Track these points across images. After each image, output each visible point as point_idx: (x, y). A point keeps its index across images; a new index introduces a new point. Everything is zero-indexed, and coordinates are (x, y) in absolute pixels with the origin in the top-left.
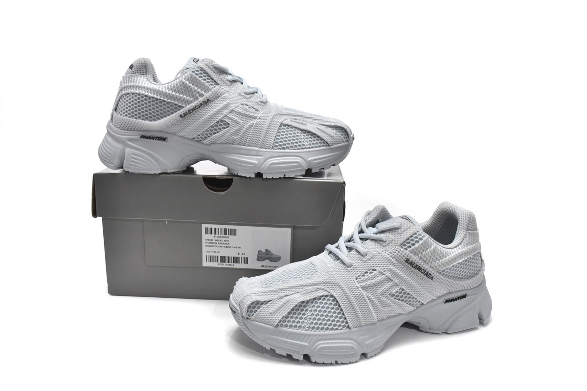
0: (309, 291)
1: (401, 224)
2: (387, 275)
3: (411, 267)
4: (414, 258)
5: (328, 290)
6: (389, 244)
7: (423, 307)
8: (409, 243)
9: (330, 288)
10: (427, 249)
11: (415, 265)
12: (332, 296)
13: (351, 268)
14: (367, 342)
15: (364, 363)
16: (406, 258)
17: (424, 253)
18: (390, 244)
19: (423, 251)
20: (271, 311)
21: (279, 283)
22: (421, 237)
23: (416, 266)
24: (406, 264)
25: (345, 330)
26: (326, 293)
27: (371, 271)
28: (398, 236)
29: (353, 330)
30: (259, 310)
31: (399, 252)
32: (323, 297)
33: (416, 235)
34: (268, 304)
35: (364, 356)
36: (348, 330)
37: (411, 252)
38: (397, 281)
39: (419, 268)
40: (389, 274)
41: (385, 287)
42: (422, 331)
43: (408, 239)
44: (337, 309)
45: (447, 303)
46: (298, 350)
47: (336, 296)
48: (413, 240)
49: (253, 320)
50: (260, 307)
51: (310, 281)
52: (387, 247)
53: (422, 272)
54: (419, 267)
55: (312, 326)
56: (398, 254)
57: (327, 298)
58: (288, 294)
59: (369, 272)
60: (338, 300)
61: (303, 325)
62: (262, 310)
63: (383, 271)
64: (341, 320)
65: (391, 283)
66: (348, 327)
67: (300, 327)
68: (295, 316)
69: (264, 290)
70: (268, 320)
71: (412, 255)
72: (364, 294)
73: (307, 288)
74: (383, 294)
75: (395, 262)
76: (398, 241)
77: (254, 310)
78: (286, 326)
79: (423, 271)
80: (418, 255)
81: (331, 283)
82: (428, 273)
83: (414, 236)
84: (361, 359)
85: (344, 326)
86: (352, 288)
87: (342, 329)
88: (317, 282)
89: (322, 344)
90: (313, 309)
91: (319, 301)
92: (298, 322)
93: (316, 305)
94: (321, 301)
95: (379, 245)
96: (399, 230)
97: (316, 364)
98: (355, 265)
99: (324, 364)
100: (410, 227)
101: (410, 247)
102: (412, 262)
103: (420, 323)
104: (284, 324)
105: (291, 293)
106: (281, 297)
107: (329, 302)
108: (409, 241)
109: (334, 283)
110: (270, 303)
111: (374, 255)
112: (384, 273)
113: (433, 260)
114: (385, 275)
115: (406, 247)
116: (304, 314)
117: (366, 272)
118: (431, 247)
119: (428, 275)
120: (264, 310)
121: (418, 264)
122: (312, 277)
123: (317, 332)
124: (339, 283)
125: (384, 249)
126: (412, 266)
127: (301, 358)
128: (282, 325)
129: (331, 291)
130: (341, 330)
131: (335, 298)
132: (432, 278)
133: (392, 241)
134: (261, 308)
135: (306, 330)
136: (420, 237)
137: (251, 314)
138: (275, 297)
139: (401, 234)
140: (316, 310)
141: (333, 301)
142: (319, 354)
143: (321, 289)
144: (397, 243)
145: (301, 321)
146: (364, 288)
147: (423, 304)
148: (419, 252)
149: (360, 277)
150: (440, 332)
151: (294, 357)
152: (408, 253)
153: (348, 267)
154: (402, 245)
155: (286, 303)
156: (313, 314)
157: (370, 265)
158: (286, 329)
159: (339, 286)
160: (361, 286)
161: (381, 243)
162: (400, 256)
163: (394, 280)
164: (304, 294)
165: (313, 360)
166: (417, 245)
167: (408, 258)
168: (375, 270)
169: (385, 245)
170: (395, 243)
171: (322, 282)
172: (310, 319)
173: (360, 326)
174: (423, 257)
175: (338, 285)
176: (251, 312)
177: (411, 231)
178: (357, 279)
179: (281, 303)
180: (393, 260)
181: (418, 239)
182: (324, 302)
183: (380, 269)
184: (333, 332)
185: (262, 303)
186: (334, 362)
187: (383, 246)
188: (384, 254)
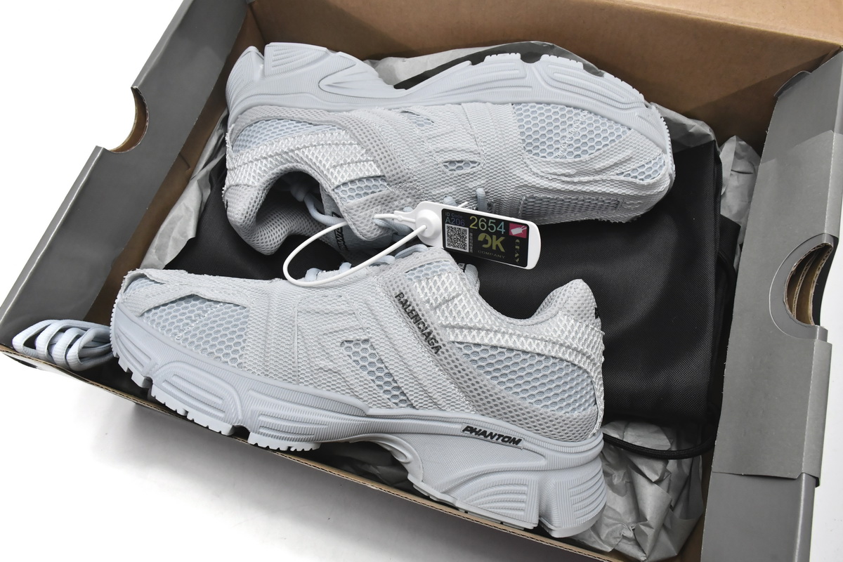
0: (222, 291)
2: (354, 308)
3: (402, 311)
4: (414, 295)
8: (420, 272)
11: (411, 308)
16: (400, 290)
18: (393, 269)
20: (150, 294)
23: (411, 312)
24: (397, 301)
25: (232, 368)
28: (412, 260)
29: (246, 373)
31: (395, 279)
33: (439, 264)
36: (237, 369)
38: (366, 326)
39: (416, 318)
40: (357, 309)
41: (338, 324)
43: (423, 266)
44: (241, 329)
48: (429, 269)
52: (385, 272)
53: (419, 328)
54: (417, 315)
55: (185, 337)
56: (390, 281)
61: (174, 331)
63: (351, 301)
65: (355, 324)
67: (170, 331)
68: (173, 314)
70: (137, 304)
71: (414, 289)
74: (329, 333)
75: (379, 292)
76: (407, 265)
78: (152, 322)
79: (421, 326)
80: (426, 293)
82: (430, 333)
83: (435, 264)
87: (228, 363)
89: (180, 369)
90: (207, 316)
101: (417, 277)
102: (406, 301)
104: (152, 318)
107: (237, 317)
108: (423, 269)
114: (350, 306)
115: (412, 277)
119: (430, 338)
121: (417, 308)
126: (405, 309)
133: (398, 265)
135: (174, 340)
136: (443, 267)
139: (418, 258)
144: (403, 269)
145: (177, 324)
152: (409, 284)
154: (410, 273)
161: (382, 266)
162: (391, 285)
164: (212, 291)
167: (403, 290)
169: (385, 269)
170: (399, 269)
172: (192, 326)
180: (378, 289)
181: (437, 269)
182: (231, 313)
184: (210, 360)
187: (381, 270)
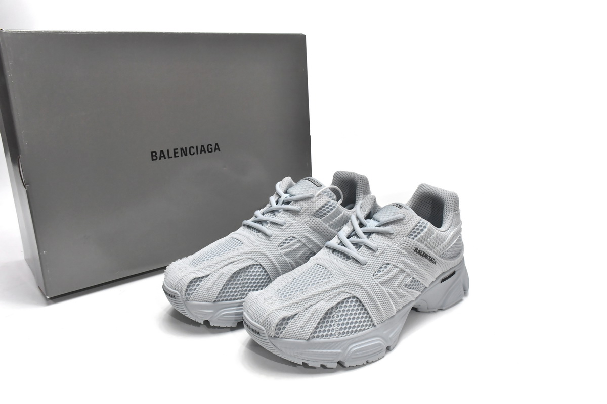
0: (332, 297)
1: (404, 214)
2: (400, 267)
3: (419, 256)
4: (422, 247)
5: (349, 292)
6: (396, 235)
7: (427, 290)
8: (415, 232)
9: (351, 289)
10: (431, 236)
11: (422, 253)
12: (354, 297)
13: (366, 266)
14: (391, 336)
15: (389, 356)
17: (429, 239)
18: (398, 236)
19: (428, 238)
20: (300, 325)
21: (298, 293)
22: (425, 225)
24: (415, 253)
25: (371, 329)
26: (349, 296)
27: (385, 265)
28: (404, 227)
29: (378, 326)
30: (287, 326)
31: (408, 243)
32: (346, 300)
33: (420, 224)
34: (295, 318)
35: (388, 349)
36: (373, 328)
37: (418, 241)
38: (409, 272)
39: (425, 255)
40: (402, 266)
41: (399, 279)
42: (419, 312)
43: (414, 229)
44: (361, 309)
45: (443, 283)
46: (333, 359)
47: (359, 297)
48: (418, 229)
49: (282, 338)
50: (288, 323)
51: (330, 286)
52: (395, 239)
53: (428, 259)
55: (342, 332)
56: (407, 245)
57: (350, 300)
58: (313, 304)
59: (383, 266)
60: (362, 300)
61: (333, 333)
62: (291, 326)
63: (396, 264)
64: (367, 320)
65: (404, 275)
66: (374, 325)
67: (331, 335)
68: (324, 325)
69: (286, 304)
70: (299, 334)
71: (419, 244)
72: (385, 290)
73: (328, 294)
74: (399, 286)
75: (405, 253)
76: (404, 232)
77: (282, 327)
78: (318, 337)
79: (428, 257)
80: (424, 243)
81: (351, 285)
82: (432, 258)
83: (419, 225)
84: (386, 352)
85: (370, 325)
86: (372, 286)
87: (368, 328)
88: (337, 285)
89: (354, 348)
90: (340, 314)
91: (343, 305)
92: (329, 330)
93: (342, 310)
94: (345, 304)
95: (387, 238)
96: (404, 221)
97: (351, 368)
98: (369, 261)
99: (357, 367)
100: (413, 216)
101: (416, 236)
102: (420, 251)
103: (420, 305)
104: (316, 335)
105: (315, 302)
106: (307, 308)
107: (352, 304)
108: (415, 230)
109: (354, 284)
110: (297, 316)
111: (385, 249)
112: (397, 265)
113: (435, 245)
114: (398, 267)
115: (413, 237)
116: (332, 321)
117: (381, 268)
118: (434, 234)
119: (432, 260)
120: (292, 326)
121: (425, 252)
122: (329, 281)
123: (348, 337)
124: (359, 283)
125: (393, 241)
127: (335, 365)
128: (313, 337)
129: (353, 292)
130: (368, 330)
131: (357, 298)
132: (435, 263)
133: (399, 232)
134: (290, 324)
135: (337, 337)
136: (423, 225)
137: (280, 332)
138: (300, 309)
139: (406, 224)
140: (342, 315)
141: (356, 302)
142: (352, 358)
143: (342, 292)
144: (405, 234)
145: (331, 329)
146: (382, 284)
147: (426, 288)
148: (425, 239)
149: (377, 273)
150: (435, 310)
151: (328, 367)
152: (416, 242)
153: (363, 265)
154: (410, 235)
155: (314, 313)
156: (340, 319)
157: (382, 260)
158: (318, 340)
159: (360, 286)
160: (379, 282)
161: (389, 235)
162: (409, 247)
163: (406, 270)
164: (329, 300)
165: (347, 365)
166: (422, 234)
167: (416, 247)
168: (388, 264)
169: (393, 237)
170: (402, 235)
171: (342, 284)
172: (339, 324)
173: (383, 322)
174: (428, 244)
175: (358, 285)
176: (279, 329)
177: (416, 221)
178: (373, 275)
179: (309, 315)
180: (403, 251)
181: (422, 228)
182: (348, 305)
183: (393, 263)
184: (361, 333)
185: (289, 318)
186: (365, 363)
187: (391, 239)
188: (394, 247)
